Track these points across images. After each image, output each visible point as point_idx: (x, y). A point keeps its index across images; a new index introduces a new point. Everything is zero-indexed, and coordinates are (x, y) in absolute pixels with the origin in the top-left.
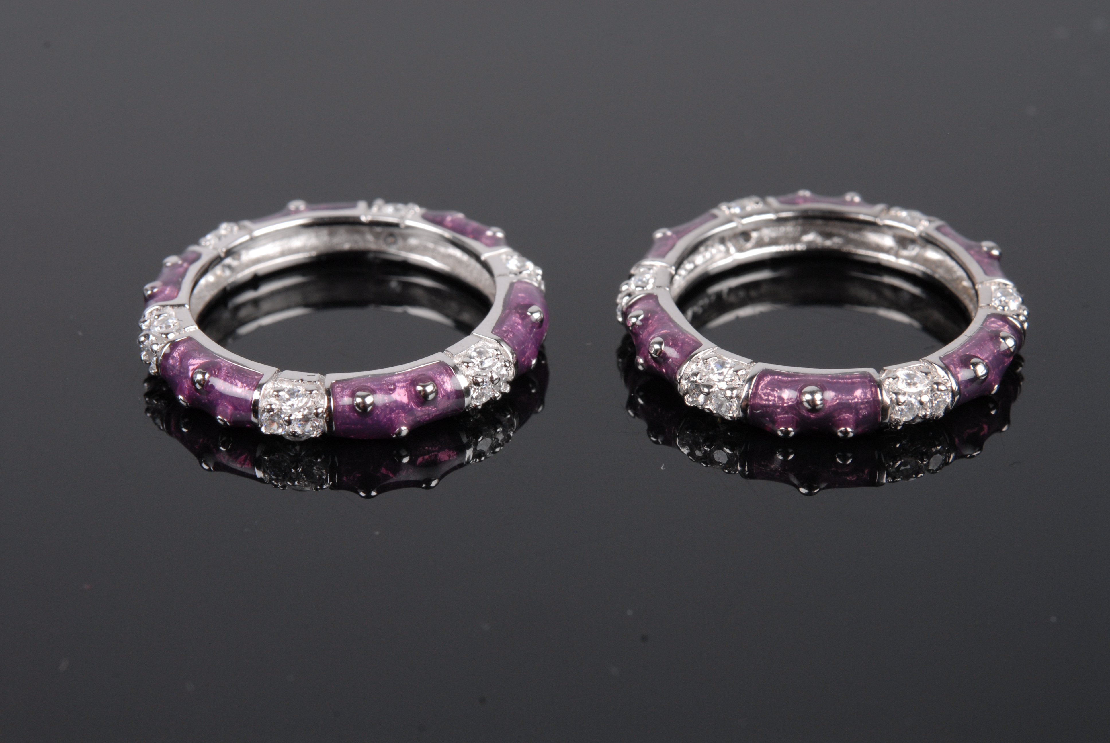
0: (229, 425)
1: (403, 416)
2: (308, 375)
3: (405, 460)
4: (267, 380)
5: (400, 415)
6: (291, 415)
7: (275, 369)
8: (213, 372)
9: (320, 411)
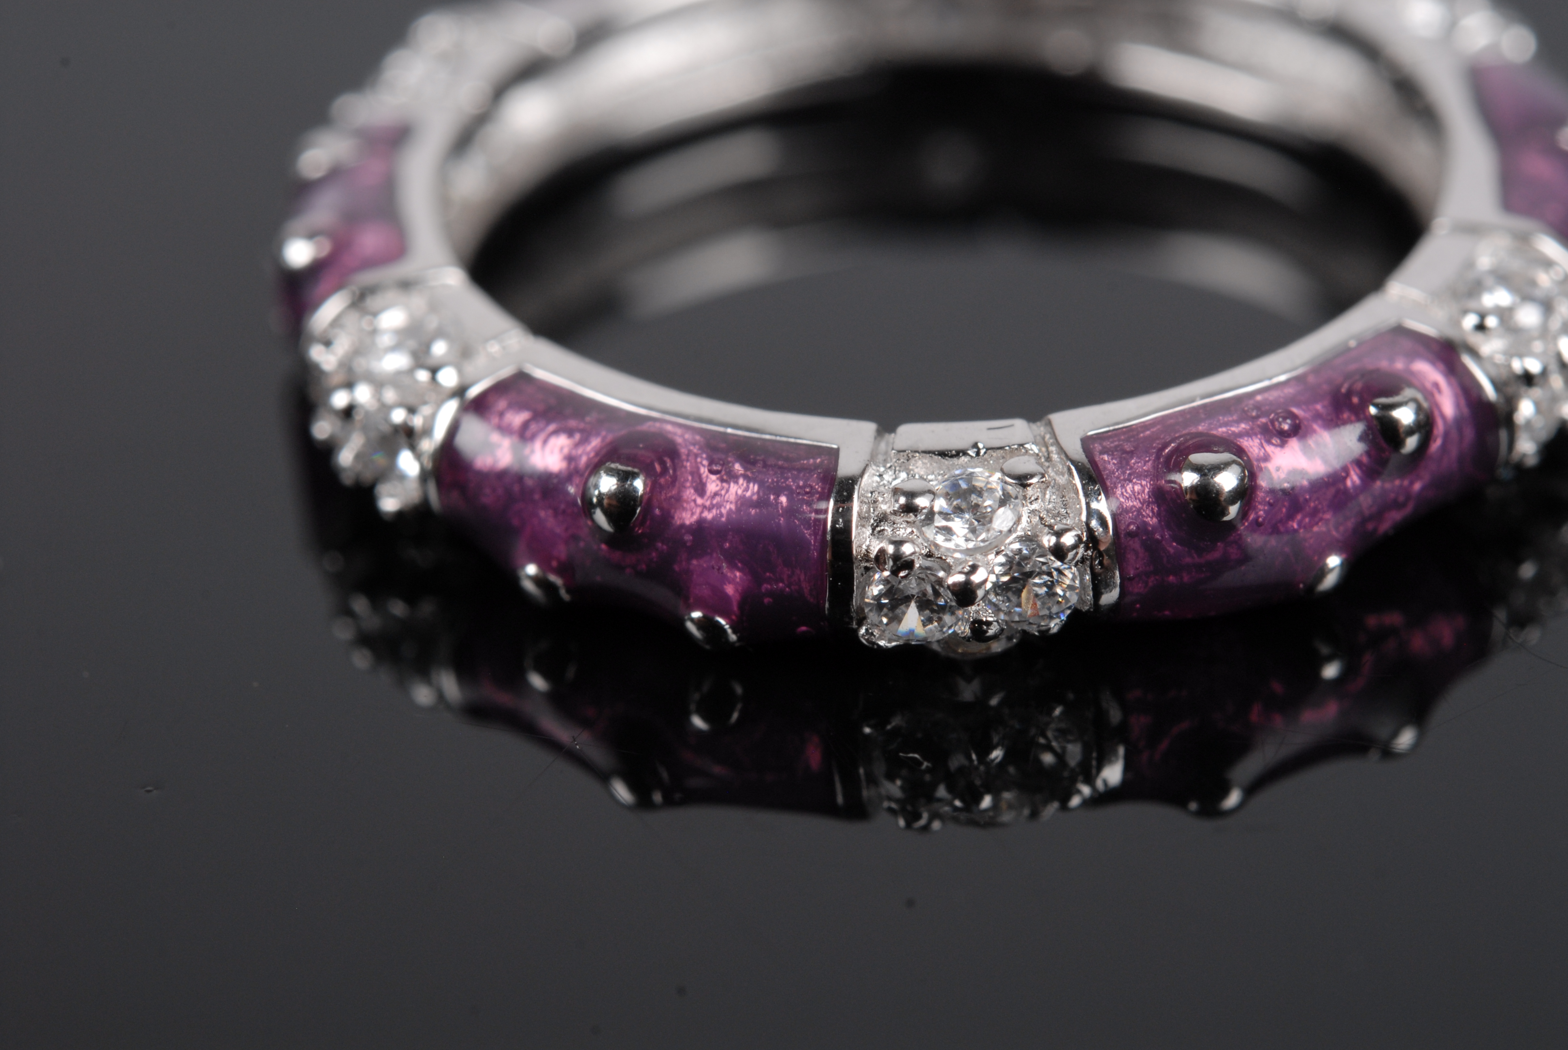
0: (733, 637)
1: (1328, 520)
2: (989, 429)
3: (1331, 671)
4: (862, 466)
5: (1321, 515)
6: (974, 568)
7: (868, 428)
8: (658, 468)
9: (1068, 539)
